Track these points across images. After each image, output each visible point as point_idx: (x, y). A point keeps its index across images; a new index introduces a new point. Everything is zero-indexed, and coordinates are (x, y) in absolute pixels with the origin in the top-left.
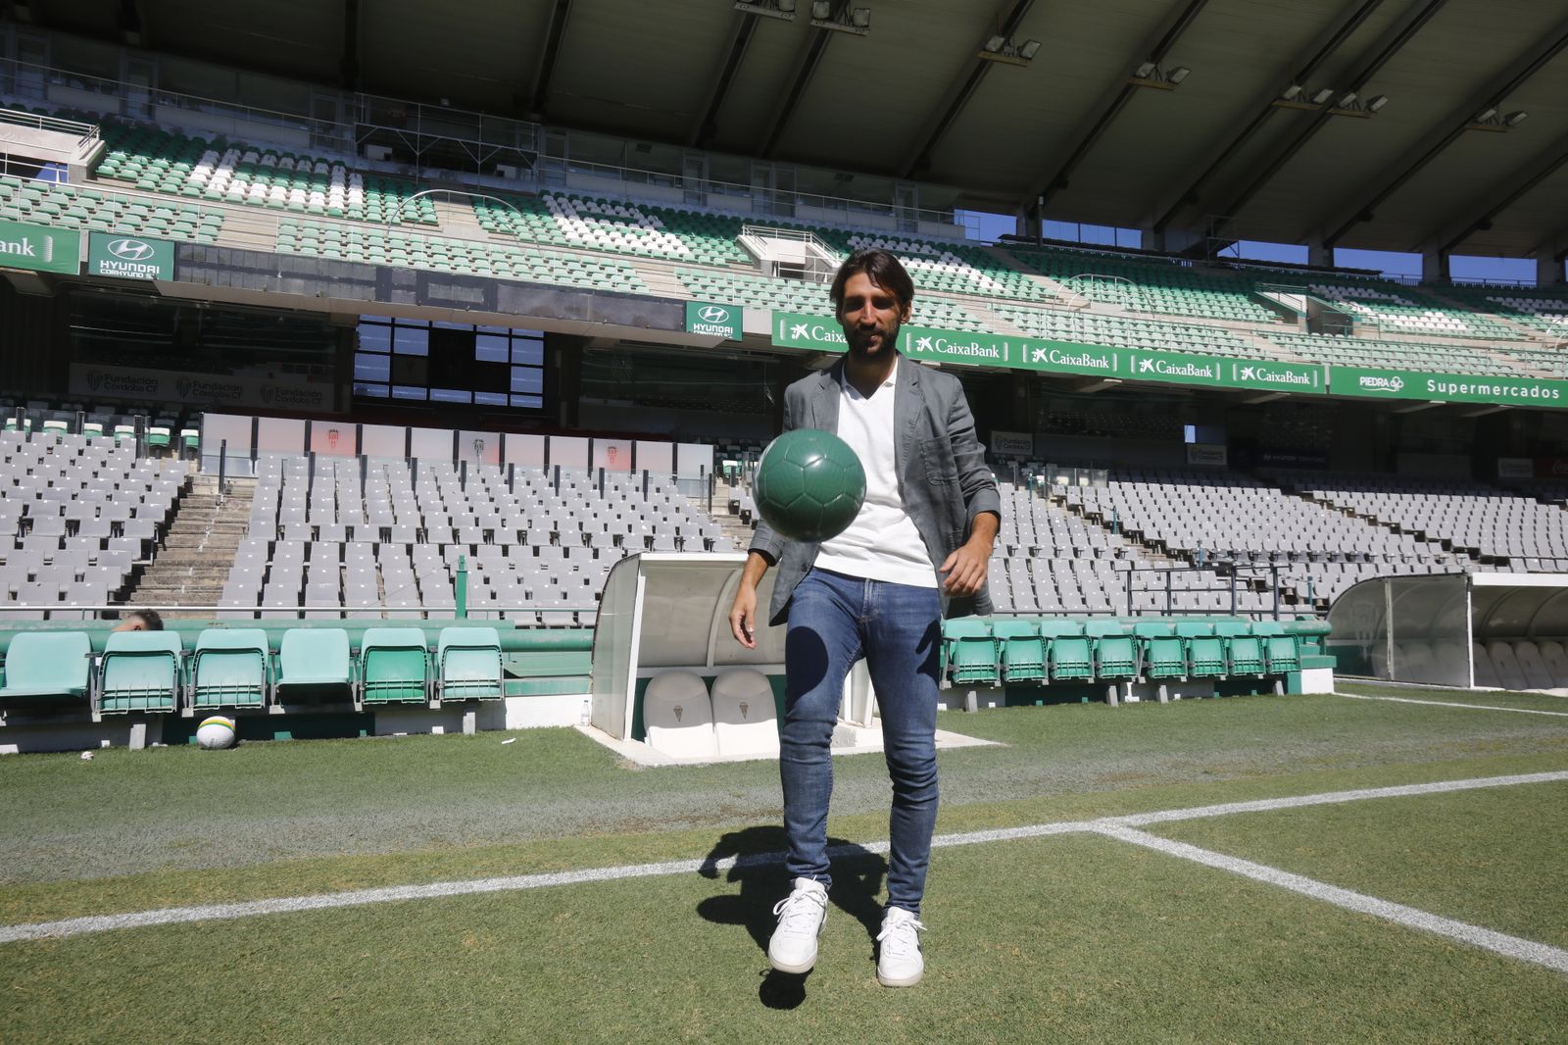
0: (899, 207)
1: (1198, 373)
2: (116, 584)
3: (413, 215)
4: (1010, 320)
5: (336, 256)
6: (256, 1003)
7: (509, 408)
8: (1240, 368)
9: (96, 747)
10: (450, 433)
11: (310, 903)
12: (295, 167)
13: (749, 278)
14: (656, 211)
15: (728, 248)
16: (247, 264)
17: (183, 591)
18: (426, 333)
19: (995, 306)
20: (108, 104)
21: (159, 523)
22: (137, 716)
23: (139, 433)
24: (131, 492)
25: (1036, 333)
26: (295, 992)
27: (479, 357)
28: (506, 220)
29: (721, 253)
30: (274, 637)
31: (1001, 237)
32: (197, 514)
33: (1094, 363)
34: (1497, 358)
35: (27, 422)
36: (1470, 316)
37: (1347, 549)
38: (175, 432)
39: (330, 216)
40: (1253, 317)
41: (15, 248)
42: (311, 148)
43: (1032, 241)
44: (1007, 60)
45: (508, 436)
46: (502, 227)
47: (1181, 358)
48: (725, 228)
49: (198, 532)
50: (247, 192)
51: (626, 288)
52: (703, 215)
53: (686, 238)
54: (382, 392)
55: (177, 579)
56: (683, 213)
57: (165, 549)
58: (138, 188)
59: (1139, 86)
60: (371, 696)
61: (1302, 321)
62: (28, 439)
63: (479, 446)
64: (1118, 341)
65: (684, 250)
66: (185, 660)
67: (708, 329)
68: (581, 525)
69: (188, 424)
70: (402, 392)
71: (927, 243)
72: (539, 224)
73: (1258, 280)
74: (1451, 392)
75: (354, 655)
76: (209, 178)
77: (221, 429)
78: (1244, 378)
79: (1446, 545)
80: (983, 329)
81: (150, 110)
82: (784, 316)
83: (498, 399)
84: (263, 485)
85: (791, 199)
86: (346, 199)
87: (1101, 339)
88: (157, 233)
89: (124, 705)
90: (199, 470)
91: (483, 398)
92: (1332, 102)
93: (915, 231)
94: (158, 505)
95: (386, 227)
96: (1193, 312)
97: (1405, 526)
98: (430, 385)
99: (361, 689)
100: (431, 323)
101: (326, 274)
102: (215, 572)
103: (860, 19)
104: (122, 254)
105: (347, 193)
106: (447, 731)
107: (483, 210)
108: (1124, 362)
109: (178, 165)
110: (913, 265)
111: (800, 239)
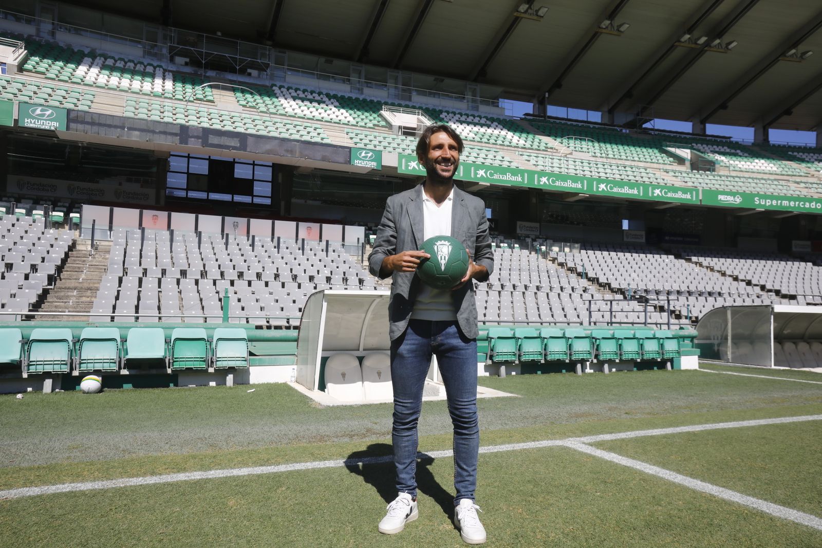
0: (469, 97)
1: (631, 192)
2: (34, 300)
3: (201, 97)
4: (529, 161)
5: (158, 118)
6: (119, 535)
7: (252, 204)
8: (653, 189)
9: (24, 391)
10: (220, 218)
11: (145, 481)
12: (135, 68)
13: (386, 135)
14: (335, 97)
15: (375, 118)
16: (108, 122)
17: (71, 304)
18: (207, 162)
19: (520, 153)
20: (28, 30)
21: (57, 266)
22: (47, 375)
23: (46, 215)
24: (42, 248)
25: (542, 168)
26: (139, 529)
27: (236, 176)
28: (252, 100)
29: (371, 121)
30: (124, 332)
31: (525, 115)
32: (80, 261)
33: (574, 185)
34: (793, 186)
36: (779, 162)
37: (709, 289)
38: (67, 215)
39: (155, 96)
40: (661, 161)
42: (144, 57)
43: (542, 117)
44: (530, 17)
45: (252, 220)
46: (250, 104)
47: (621, 183)
48: (373, 107)
49: (79, 270)
50: (108, 81)
51: (318, 140)
52: (361, 99)
53: (351, 112)
54: (182, 194)
55: (68, 296)
56: (350, 98)
57: (61, 280)
58: (47, 78)
59: (601, 33)
60: (177, 366)
61: (688, 164)
63: (236, 226)
64: (588, 174)
65: (350, 119)
66: (74, 344)
67: (363, 163)
68: (291, 270)
69: (74, 210)
70: (193, 194)
71: (484, 117)
72: (270, 102)
73: (664, 141)
74: (768, 204)
75: (167, 342)
76: (86, 73)
77: (93, 213)
78: (655, 195)
79: (763, 288)
80: (513, 165)
81: (53, 34)
82: (405, 156)
83: (247, 199)
84: (116, 245)
85: (410, 91)
86: (163, 87)
87: (578, 172)
88: (57, 104)
89: (40, 369)
90: (80, 236)
91: (238, 198)
92: (707, 44)
93: (477, 110)
94: (57, 256)
95: (185, 103)
96: (629, 158)
97: (741, 277)
98: (209, 191)
99: (171, 361)
100: (210, 157)
101: (152, 129)
102: (89, 293)
104: (38, 115)
105: (164, 83)
106: (217, 385)
107: (239, 94)
108: (590, 185)
109: (69, 65)
110: (476, 129)
111: (414, 113)
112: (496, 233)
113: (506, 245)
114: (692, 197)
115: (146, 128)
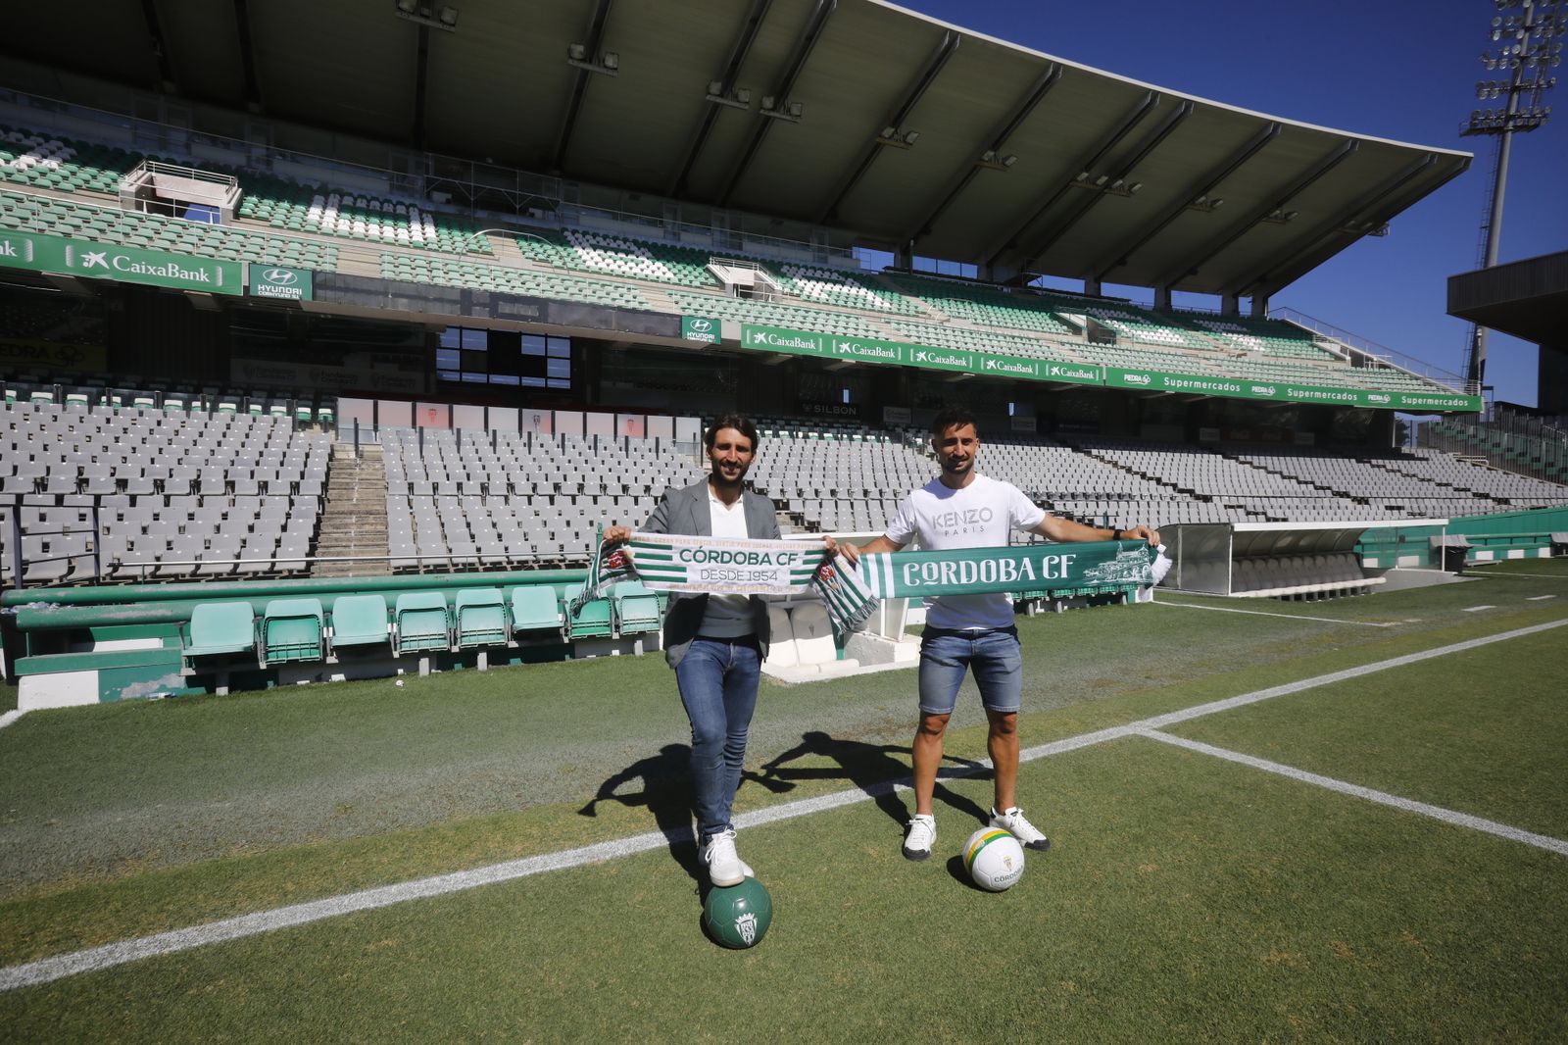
0: (814, 245)
1: (1024, 370)
3: (475, 247)
4: (899, 330)
7: (546, 389)
8: (1050, 367)
10: (515, 411)
12: (381, 208)
13: (719, 297)
14: (645, 245)
15: (700, 274)
16: (365, 287)
17: (353, 535)
18: (488, 334)
19: (887, 320)
20: (237, 158)
21: (322, 482)
22: (424, 653)
23: (291, 412)
24: (296, 459)
25: (917, 340)
27: (523, 352)
28: (541, 251)
29: (696, 277)
31: (885, 268)
32: (346, 474)
33: (957, 363)
34: (1203, 363)
35: (208, 405)
36: (1185, 333)
37: (1118, 491)
38: (315, 412)
39: (415, 247)
40: (1054, 330)
41: (195, 276)
42: (391, 193)
43: (906, 271)
44: (896, 144)
45: (557, 413)
46: (540, 256)
47: (1012, 360)
48: (698, 258)
49: (348, 487)
50: (351, 229)
51: (635, 305)
52: (678, 247)
53: (670, 265)
54: (455, 377)
55: (347, 524)
56: (664, 246)
57: (331, 501)
58: (272, 226)
59: (982, 166)
60: (576, 634)
61: (1085, 333)
62: (210, 419)
63: (537, 420)
64: (972, 349)
65: (670, 275)
67: (698, 336)
68: (619, 478)
69: (322, 404)
70: (468, 377)
71: (836, 272)
72: (565, 254)
73: (1055, 303)
74: (1178, 386)
76: (321, 218)
77: (353, 409)
78: (1053, 374)
79: (1175, 486)
80: (882, 336)
81: (269, 163)
82: (749, 327)
83: (539, 382)
84: (388, 451)
85: (740, 237)
86: (424, 234)
87: (959, 345)
89: (415, 647)
90: (339, 440)
91: (527, 381)
92: (1107, 185)
93: (826, 262)
94: (318, 467)
95: (457, 257)
96: (1016, 326)
97: (1149, 474)
98: (490, 371)
99: (568, 630)
100: (493, 328)
101: (423, 295)
102: (375, 519)
103: (795, 111)
104: (274, 280)
105: (423, 229)
106: (622, 653)
107: (523, 243)
108: (976, 363)
109: (297, 207)
110: (829, 287)
111: (750, 268)
112: (858, 421)
113: (873, 437)
114: (1095, 376)
115: (415, 293)
